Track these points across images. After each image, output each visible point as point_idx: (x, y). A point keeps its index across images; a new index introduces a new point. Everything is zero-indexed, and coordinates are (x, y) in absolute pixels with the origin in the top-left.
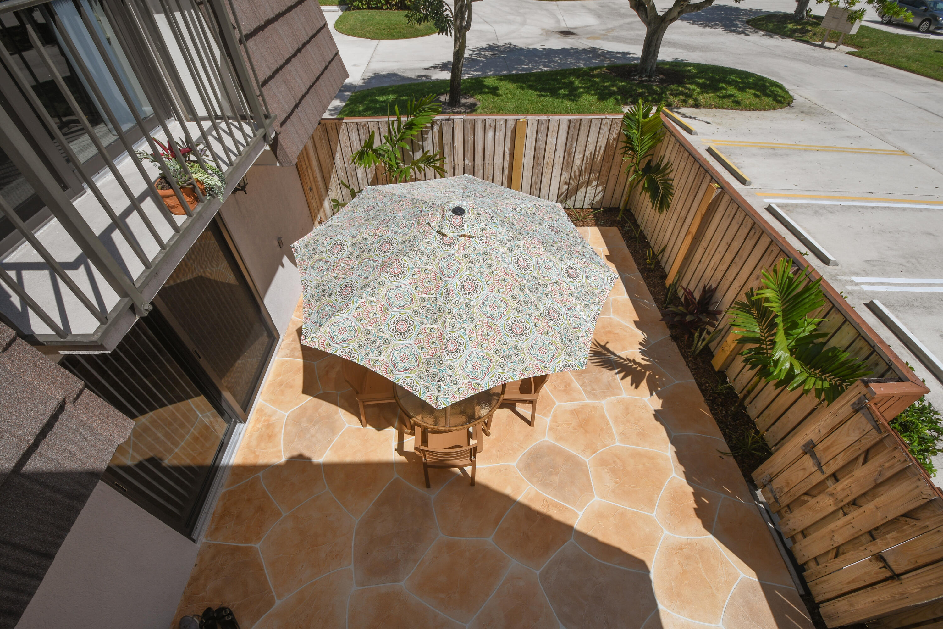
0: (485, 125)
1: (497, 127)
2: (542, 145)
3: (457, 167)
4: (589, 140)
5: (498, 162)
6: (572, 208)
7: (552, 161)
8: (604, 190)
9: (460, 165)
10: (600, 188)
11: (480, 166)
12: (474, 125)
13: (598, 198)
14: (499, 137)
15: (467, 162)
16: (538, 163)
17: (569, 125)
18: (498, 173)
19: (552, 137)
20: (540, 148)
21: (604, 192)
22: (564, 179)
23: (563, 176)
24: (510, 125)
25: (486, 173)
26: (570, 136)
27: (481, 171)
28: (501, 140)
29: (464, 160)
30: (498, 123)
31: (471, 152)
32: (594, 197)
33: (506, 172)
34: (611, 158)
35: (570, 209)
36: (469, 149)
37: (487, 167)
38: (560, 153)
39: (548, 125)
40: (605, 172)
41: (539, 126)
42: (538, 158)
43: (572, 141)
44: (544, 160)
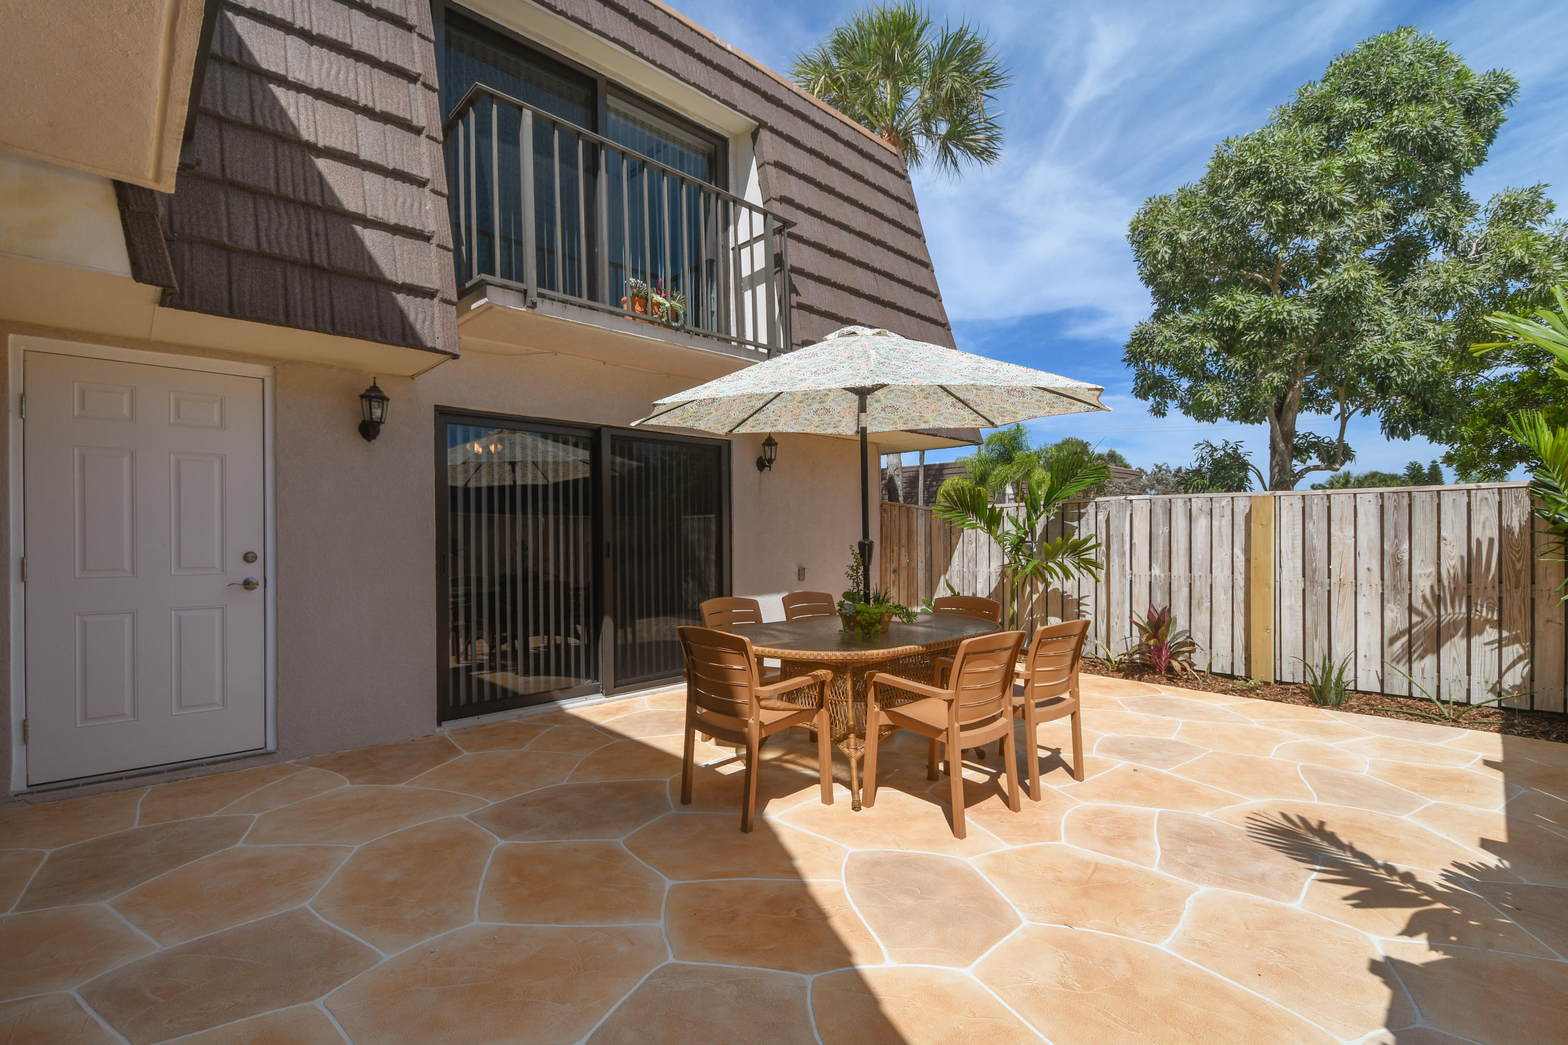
0: (1190, 510)
1: (1216, 512)
2: (1319, 543)
3: (1137, 579)
4: (1443, 534)
5: (1221, 575)
6: (1434, 698)
7: (1352, 578)
8: (1532, 655)
9: (1143, 577)
10: (1513, 651)
11: (1183, 581)
12: (1170, 510)
13: (1514, 678)
14: (1220, 529)
15: (1156, 571)
16: (1313, 581)
17: (1382, 507)
18: (1223, 597)
19: (1341, 529)
20: (1314, 549)
21: (1532, 662)
22: (1394, 622)
23: (1388, 615)
24: (1242, 507)
25: (1195, 595)
26: (1389, 526)
27: (1185, 591)
28: (1224, 534)
29: (1150, 570)
30: (1215, 505)
31: (1164, 556)
32: (1501, 676)
33: (1240, 595)
34: (1525, 578)
35: (1429, 700)
36: (1161, 548)
37: (1197, 584)
38: (1369, 560)
39: (1329, 508)
40: (1516, 612)
41: (1307, 509)
42: (1314, 571)
43: (1396, 537)
44: (1329, 577)
